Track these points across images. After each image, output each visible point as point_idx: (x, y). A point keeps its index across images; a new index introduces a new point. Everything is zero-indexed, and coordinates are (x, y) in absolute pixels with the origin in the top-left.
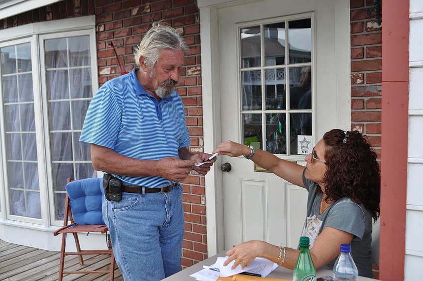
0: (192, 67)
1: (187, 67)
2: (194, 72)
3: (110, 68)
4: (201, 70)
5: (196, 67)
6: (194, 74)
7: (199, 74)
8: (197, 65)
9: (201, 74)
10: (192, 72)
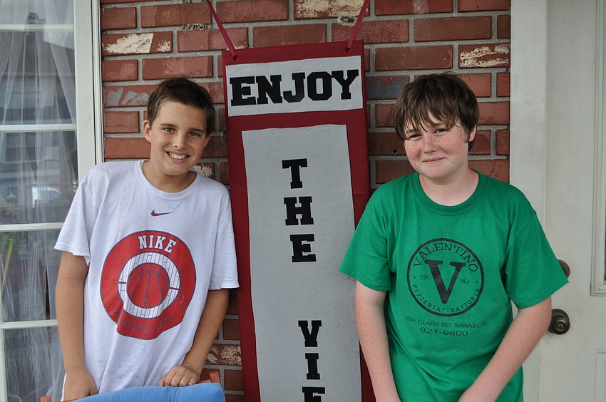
0: (480, 46)
1: (456, 44)
2: (485, 58)
3: (151, 36)
4: (508, 56)
5: (492, 47)
6: (484, 64)
7: (502, 66)
8: (494, 40)
9: (508, 66)
10: (478, 59)
